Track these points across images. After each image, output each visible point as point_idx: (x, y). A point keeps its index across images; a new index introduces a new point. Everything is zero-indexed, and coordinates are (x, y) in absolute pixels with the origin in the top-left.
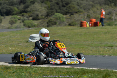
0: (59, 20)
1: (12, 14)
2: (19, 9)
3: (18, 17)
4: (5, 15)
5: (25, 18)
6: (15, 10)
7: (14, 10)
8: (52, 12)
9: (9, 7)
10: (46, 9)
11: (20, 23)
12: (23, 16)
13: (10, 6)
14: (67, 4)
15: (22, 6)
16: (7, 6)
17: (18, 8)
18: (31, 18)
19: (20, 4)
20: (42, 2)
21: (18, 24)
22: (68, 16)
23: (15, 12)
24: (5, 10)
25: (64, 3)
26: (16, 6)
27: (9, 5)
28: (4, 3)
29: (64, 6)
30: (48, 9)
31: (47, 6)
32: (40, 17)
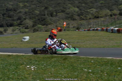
0: (40, 29)
3: (17, 27)
5: (21, 28)
8: (36, 24)
10: (32, 23)
11: (18, 31)
12: (19, 27)
14: (44, 19)
15: (19, 21)
17: (17, 22)
18: (24, 28)
19: (18, 20)
20: (30, 19)
21: (17, 31)
22: (45, 26)
23: (15, 25)
24: (9, 24)
25: (43, 19)
26: (16, 21)
28: (9, 20)
29: (43, 21)
30: (34, 23)
31: (33, 21)
32: (29, 27)
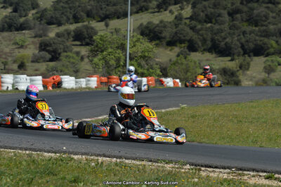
1: (266, 53)
2: (278, 45)
4: (251, 54)
6: (272, 46)
7: (269, 46)
9: (260, 40)
13: (262, 38)
16: (257, 38)
27: (261, 36)
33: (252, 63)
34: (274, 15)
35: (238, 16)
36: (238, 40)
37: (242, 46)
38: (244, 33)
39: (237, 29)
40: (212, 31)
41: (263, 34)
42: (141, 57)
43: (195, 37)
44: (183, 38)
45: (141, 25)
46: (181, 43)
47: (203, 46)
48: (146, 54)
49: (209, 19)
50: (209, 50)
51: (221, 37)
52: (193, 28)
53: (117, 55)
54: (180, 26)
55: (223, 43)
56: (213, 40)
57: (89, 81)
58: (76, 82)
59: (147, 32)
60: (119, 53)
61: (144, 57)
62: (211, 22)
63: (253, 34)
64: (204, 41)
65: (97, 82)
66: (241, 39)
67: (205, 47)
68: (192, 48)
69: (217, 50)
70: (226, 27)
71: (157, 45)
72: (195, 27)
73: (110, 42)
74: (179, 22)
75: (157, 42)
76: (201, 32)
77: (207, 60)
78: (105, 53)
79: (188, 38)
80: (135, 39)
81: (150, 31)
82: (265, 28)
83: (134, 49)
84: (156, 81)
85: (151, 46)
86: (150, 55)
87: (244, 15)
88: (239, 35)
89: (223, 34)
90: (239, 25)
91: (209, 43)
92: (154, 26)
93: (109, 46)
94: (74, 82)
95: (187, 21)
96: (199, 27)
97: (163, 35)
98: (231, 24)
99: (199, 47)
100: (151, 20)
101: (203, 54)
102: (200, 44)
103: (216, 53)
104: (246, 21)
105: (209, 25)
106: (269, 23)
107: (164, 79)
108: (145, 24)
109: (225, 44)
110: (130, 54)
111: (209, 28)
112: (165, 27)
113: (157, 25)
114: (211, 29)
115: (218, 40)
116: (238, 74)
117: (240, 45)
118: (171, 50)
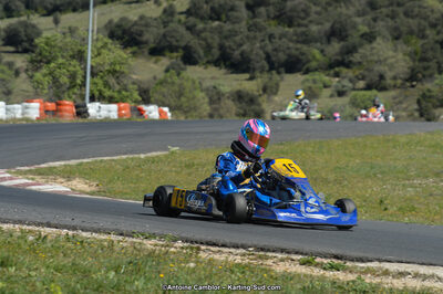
33: (282, 85)
34: (318, 9)
35: (262, 10)
36: (261, 48)
37: (268, 57)
38: (271, 37)
39: (260, 30)
40: (220, 33)
41: (300, 39)
42: (109, 71)
43: (194, 42)
44: (175, 43)
45: (110, 22)
46: (172, 52)
47: (206, 56)
48: (118, 68)
49: (216, 14)
50: (216, 63)
51: (235, 42)
52: (190, 29)
53: (71, 69)
54: (171, 25)
55: (237, 53)
56: (221, 47)
57: (27, 108)
58: (7, 110)
59: (120, 33)
60: (75, 66)
61: (113, 72)
62: (219, 19)
63: (284, 40)
64: (208, 48)
65: (40, 109)
66: (266, 45)
67: (210, 58)
68: (189, 59)
69: (228, 63)
70: (243, 26)
71: (134, 53)
72: (195, 26)
73: (61, 48)
74: (170, 18)
75: (135, 48)
76: (203, 35)
77: (213, 78)
78: (52, 65)
79: (183, 44)
80: (100, 44)
81: (124, 32)
82: (303, 29)
83: (98, 60)
84: (132, 110)
85: (125, 56)
86: (122, 70)
87: (271, 8)
88: (263, 41)
89: (237, 38)
90: (263, 23)
91: (216, 53)
92: (130, 25)
93: (59, 55)
94: (3, 110)
95: (183, 17)
96: (200, 26)
97: (144, 38)
98: (251, 22)
99: (200, 57)
100: (126, 15)
101: (206, 68)
102: (201, 53)
103: (226, 67)
104: (273, 19)
105: (217, 23)
106: (311, 22)
107: (144, 107)
108: (116, 20)
109: (242, 54)
110: (92, 67)
111: (216, 28)
112: (147, 25)
113: (135, 23)
114: (219, 30)
115: (230, 47)
116: (260, 100)
117: (264, 56)
118: (156, 62)
